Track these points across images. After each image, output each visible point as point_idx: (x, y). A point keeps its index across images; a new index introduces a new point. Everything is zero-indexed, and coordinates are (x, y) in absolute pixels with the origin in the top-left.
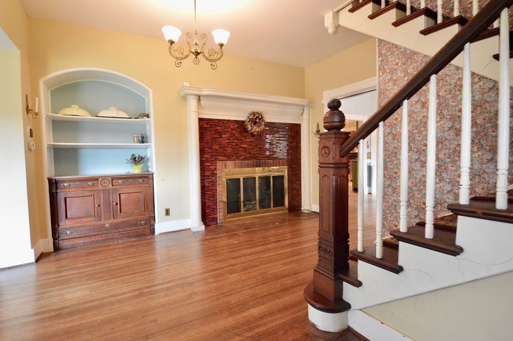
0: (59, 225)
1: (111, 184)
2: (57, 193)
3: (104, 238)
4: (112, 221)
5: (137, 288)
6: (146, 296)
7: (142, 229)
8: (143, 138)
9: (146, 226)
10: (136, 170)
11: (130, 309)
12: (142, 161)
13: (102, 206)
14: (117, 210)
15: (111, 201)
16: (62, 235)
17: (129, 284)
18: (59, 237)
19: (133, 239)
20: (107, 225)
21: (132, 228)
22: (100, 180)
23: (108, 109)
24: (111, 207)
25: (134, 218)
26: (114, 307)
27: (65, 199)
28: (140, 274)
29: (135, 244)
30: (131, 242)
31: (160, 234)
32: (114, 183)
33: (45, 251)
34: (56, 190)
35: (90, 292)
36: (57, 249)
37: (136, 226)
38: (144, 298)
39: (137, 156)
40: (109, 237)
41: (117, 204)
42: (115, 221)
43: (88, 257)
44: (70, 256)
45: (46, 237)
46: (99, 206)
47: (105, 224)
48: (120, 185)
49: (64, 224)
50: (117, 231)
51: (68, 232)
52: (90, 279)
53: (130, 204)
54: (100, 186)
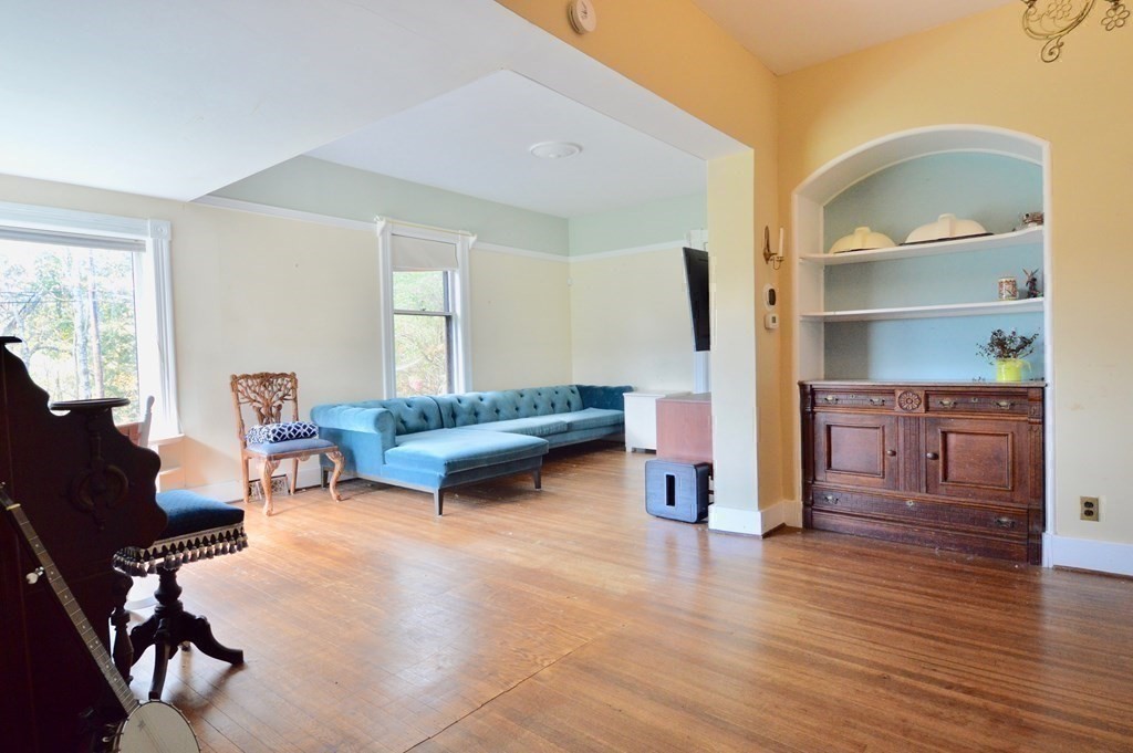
0: (814, 479)
1: (922, 405)
2: (814, 413)
3: (900, 531)
4: (922, 495)
5: (887, 662)
6: (888, 689)
7: (1001, 537)
8: (1033, 282)
9: (1015, 534)
10: (1005, 373)
11: (835, 694)
12: (1028, 348)
13: (901, 456)
14: (937, 473)
15: (923, 448)
16: (819, 501)
17: (877, 647)
18: (813, 502)
19: (970, 558)
20: (910, 503)
21: (976, 529)
22: (899, 393)
23: (933, 220)
24: (923, 462)
25: (979, 501)
26: (813, 671)
27: (829, 428)
28: (917, 638)
29: (967, 568)
30: (962, 561)
31: (1058, 569)
32: (931, 405)
33: (790, 524)
34: (812, 408)
35: (799, 623)
36: (809, 525)
37: (985, 526)
38: (881, 691)
39: (1007, 334)
40: (911, 533)
41: (936, 457)
42: (930, 497)
43: (847, 561)
44: (818, 546)
45: (792, 497)
46: (894, 453)
47: (904, 500)
48: (945, 410)
49: (825, 479)
50: (932, 522)
51: (830, 498)
52: (815, 602)
53: (971, 464)
54: (897, 408)
